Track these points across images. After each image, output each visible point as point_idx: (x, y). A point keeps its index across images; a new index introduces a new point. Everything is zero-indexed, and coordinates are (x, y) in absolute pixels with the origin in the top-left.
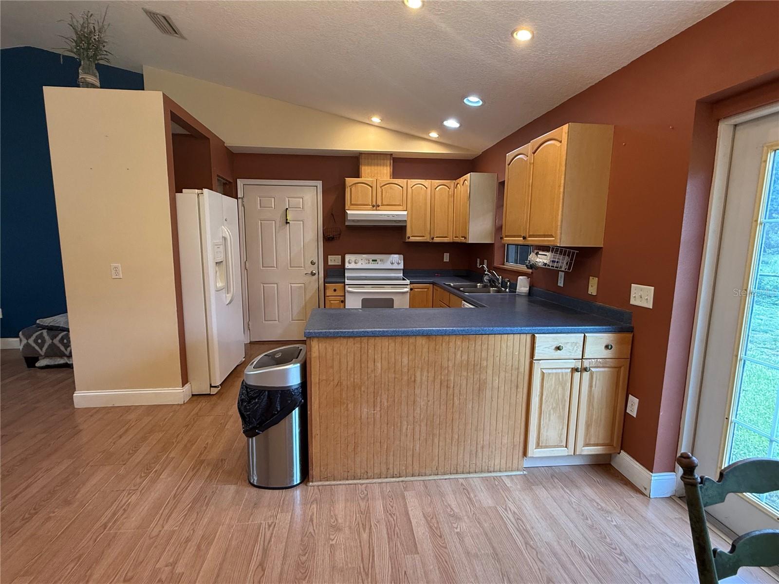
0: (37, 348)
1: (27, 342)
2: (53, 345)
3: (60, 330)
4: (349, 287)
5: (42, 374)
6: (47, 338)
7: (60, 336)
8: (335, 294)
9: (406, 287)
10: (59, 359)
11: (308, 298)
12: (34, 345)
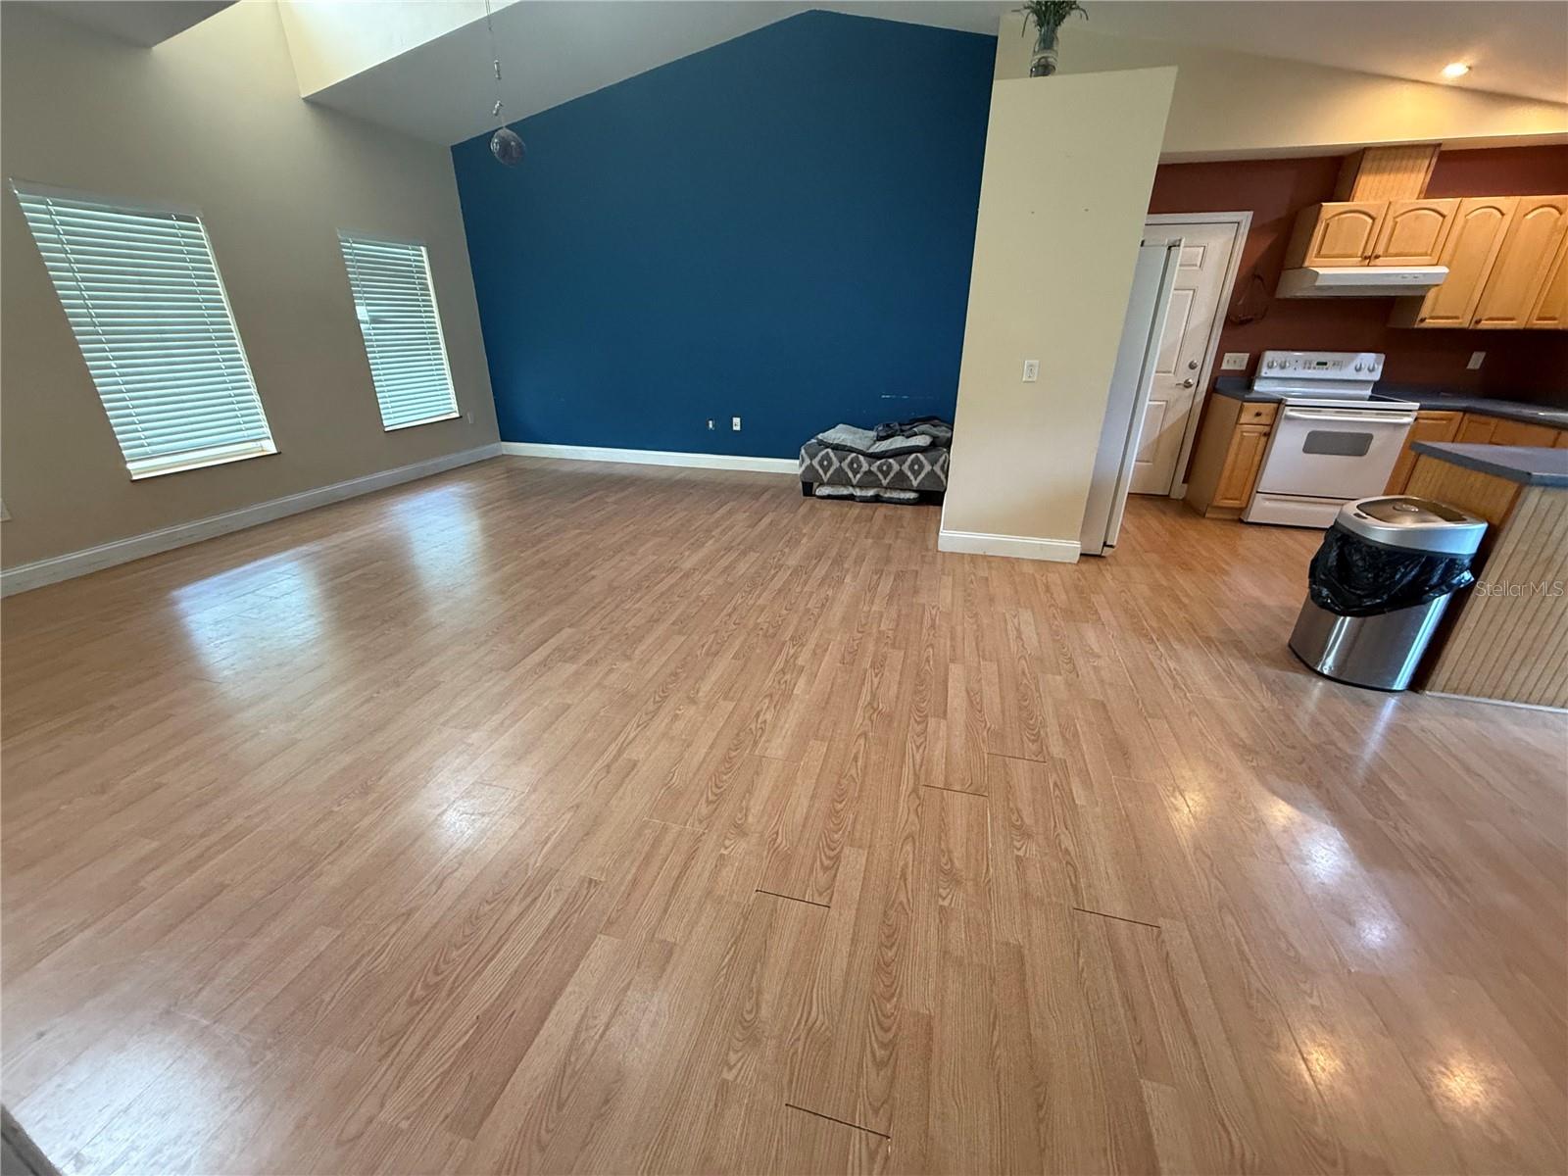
0: (821, 471)
1: (811, 464)
2: (840, 470)
3: (848, 451)
4: (1291, 410)
5: (819, 503)
6: (834, 459)
7: (849, 458)
8: (1256, 420)
9: (1408, 416)
10: (842, 489)
11: (1166, 426)
12: (818, 467)
